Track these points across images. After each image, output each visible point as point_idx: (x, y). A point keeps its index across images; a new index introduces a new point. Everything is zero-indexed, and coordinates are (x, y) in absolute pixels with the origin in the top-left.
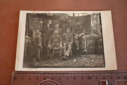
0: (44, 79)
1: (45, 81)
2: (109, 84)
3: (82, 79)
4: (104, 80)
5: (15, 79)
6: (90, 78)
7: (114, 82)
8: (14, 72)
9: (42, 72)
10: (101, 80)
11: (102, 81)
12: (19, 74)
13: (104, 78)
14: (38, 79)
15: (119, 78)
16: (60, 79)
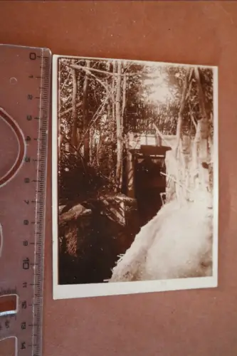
0: (28, 137)
1: (24, 138)
2: (8, 319)
3: (25, 243)
4: (19, 304)
5: (33, 56)
6: (26, 266)
7: (11, 333)
8: (51, 52)
9: (47, 132)
10: (19, 296)
11: (18, 298)
12: (44, 68)
13: (24, 305)
14: (29, 119)
15: (23, 346)
16: (27, 181)
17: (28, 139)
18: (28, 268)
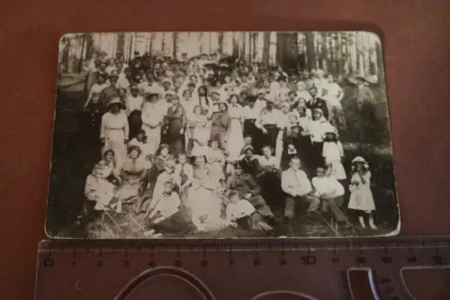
0: (149, 265)
1: (152, 269)
2: (379, 279)
6: (311, 260)
8: (43, 241)
13: (361, 261)
14: (128, 264)
15: (412, 260)
16: (204, 264)
17: (152, 264)
18: (315, 258)
